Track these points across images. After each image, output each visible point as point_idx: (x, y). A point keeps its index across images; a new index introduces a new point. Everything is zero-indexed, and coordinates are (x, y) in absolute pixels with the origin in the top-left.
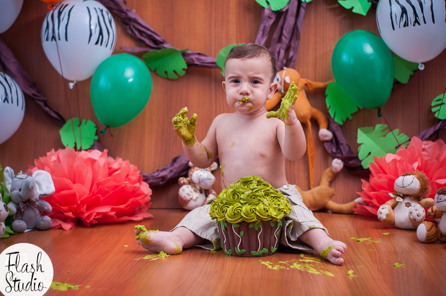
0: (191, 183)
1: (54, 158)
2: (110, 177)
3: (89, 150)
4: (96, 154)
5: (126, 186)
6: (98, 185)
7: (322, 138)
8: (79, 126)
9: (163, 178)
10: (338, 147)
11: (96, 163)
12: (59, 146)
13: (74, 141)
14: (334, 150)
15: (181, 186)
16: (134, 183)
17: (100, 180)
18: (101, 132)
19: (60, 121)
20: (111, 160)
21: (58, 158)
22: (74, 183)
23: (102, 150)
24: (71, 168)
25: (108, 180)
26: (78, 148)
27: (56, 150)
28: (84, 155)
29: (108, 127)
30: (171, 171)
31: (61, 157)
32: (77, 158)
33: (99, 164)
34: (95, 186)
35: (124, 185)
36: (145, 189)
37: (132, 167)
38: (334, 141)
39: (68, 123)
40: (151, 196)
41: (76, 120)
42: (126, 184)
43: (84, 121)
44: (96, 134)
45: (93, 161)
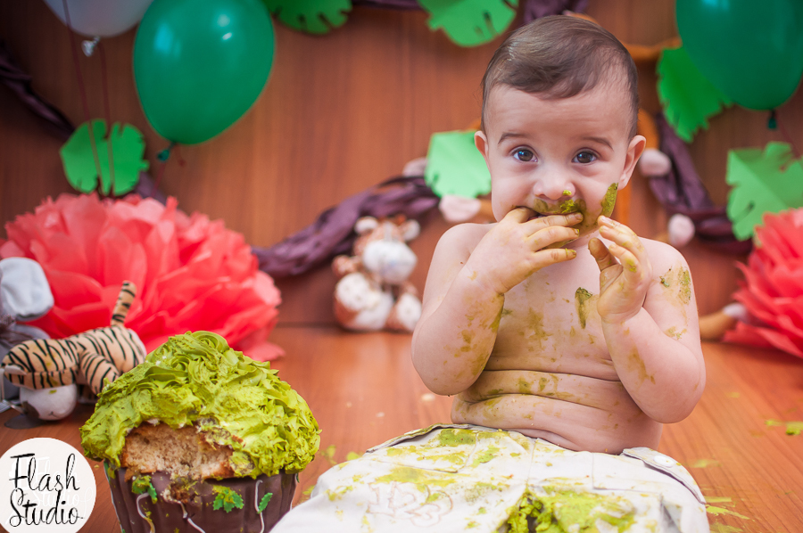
0: (362, 269)
1: (52, 220)
2: (185, 269)
3: (130, 198)
4: (149, 210)
5: (224, 288)
6: (161, 287)
7: (646, 170)
8: (107, 137)
9: (300, 260)
10: (680, 190)
11: (153, 235)
12: (61, 186)
13: (94, 173)
14: (672, 196)
15: (339, 277)
16: (242, 278)
17: (162, 275)
18: (160, 156)
19: (62, 129)
20: (182, 218)
21: (62, 219)
22: (103, 284)
23: (164, 202)
24: (93, 243)
25: (182, 277)
26: (105, 189)
27: (55, 199)
28: (123, 210)
29: (174, 144)
30: (318, 245)
31: (68, 217)
32: (107, 224)
33: (159, 238)
34: (152, 293)
35: (218, 288)
36: (265, 290)
37: (233, 237)
38: (672, 177)
39: (82, 131)
40: (278, 307)
41: (99, 125)
42: (224, 284)
43: (116, 127)
44: (146, 156)
45: (144, 229)
